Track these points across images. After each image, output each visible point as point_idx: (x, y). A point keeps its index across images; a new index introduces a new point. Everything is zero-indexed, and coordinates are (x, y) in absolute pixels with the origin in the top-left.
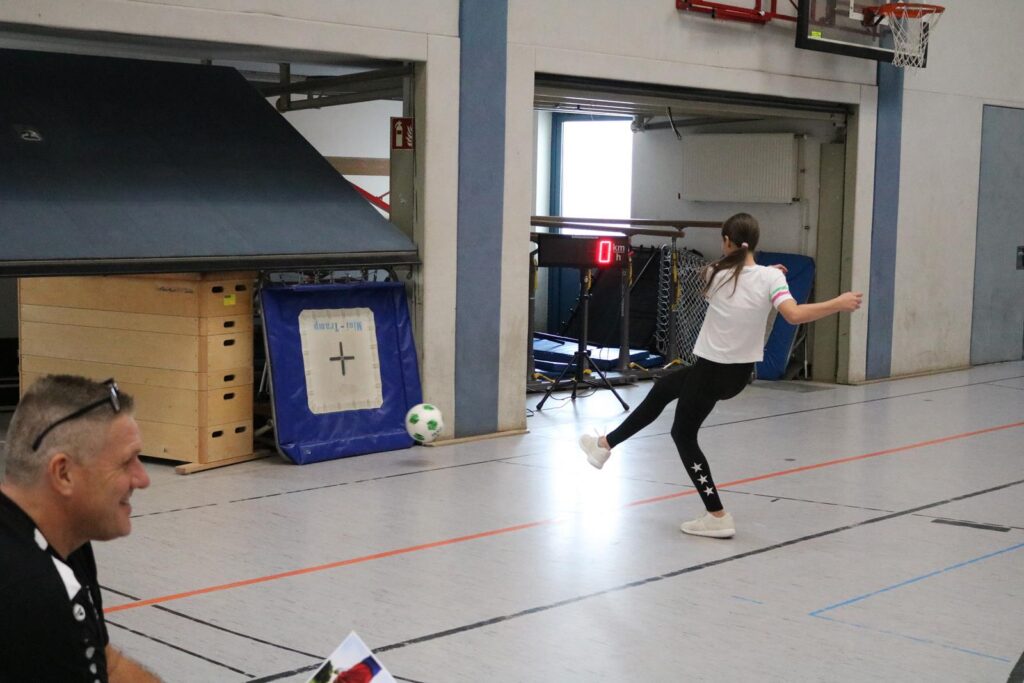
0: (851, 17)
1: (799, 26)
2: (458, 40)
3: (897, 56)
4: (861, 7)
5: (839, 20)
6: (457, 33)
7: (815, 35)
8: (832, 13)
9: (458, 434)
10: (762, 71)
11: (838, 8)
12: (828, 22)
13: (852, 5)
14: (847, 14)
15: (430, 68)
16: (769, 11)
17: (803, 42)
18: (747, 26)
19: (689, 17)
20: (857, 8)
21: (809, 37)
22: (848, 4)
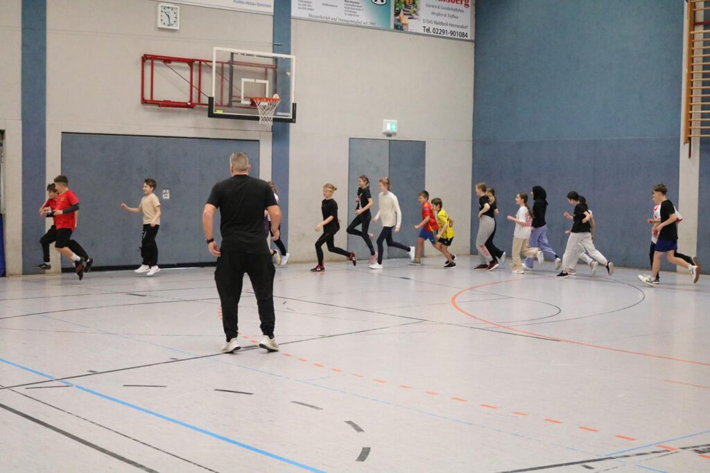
0: (242, 102)
1: (209, 108)
2: (21, 121)
3: (261, 119)
4: (248, 98)
5: (234, 104)
6: (20, 117)
7: (220, 112)
8: (230, 102)
9: (25, 273)
10: (195, 128)
11: (234, 99)
12: (230, 105)
13: (242, 97)
14: (240, 102)
15: (7, 134)
16: (197, 102)
17: (211, 115)
18: (186, 109)
19: (148, 107)
20: (246, 98)
21: (214, 112)
22: (240, 97)
